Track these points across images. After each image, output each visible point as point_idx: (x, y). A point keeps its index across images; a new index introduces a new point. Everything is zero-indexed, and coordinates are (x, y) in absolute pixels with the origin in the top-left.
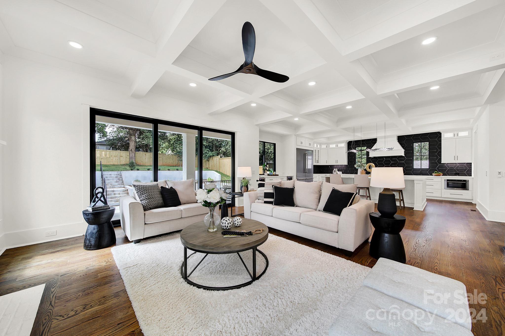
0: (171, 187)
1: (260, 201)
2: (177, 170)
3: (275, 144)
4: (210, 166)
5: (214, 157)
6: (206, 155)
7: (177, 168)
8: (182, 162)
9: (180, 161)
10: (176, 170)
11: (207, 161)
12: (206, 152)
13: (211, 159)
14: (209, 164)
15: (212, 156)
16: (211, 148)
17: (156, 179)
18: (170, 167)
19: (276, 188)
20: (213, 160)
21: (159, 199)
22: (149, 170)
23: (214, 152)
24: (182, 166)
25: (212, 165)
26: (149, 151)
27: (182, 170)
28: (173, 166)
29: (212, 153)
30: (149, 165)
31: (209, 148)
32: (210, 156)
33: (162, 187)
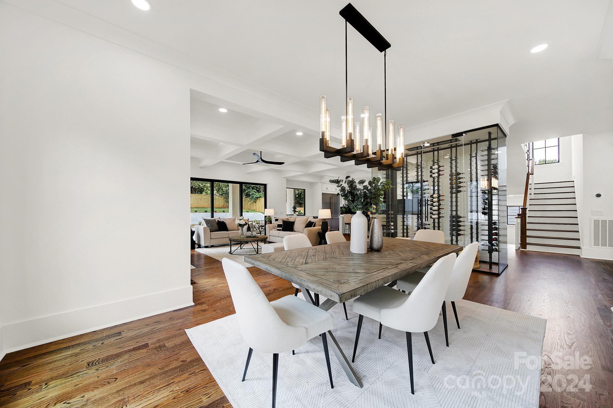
0: (223, 221)
1: (275, 229)
2: (224, 212)
3: (305, 189)
4: (257, 208)
5: (260, 198)
6: (253, 197)
7: (223, 210)
8: (228, 204)
9: (226, 203)
10: (222, 211)
11: (254, 203)
12: (253, 193)
13: (258, 201)
14: (256, 206)
15: (259, 197)
16: (258, 189)
17: (212, 216)
18: (216, 209)
19: (284, 222)
20: (260, 201)
21: (216, 226)
22: (206, 212)
23: (261, 193)
24: (228, 208)
25: (259, 207)
26: (194, 193)
27: (228, 212)
28: (220, 208)
29: (259, 194)
30: (195, 207)
31: (256, 189)
32: (257, 198)
33: (218, 221)
